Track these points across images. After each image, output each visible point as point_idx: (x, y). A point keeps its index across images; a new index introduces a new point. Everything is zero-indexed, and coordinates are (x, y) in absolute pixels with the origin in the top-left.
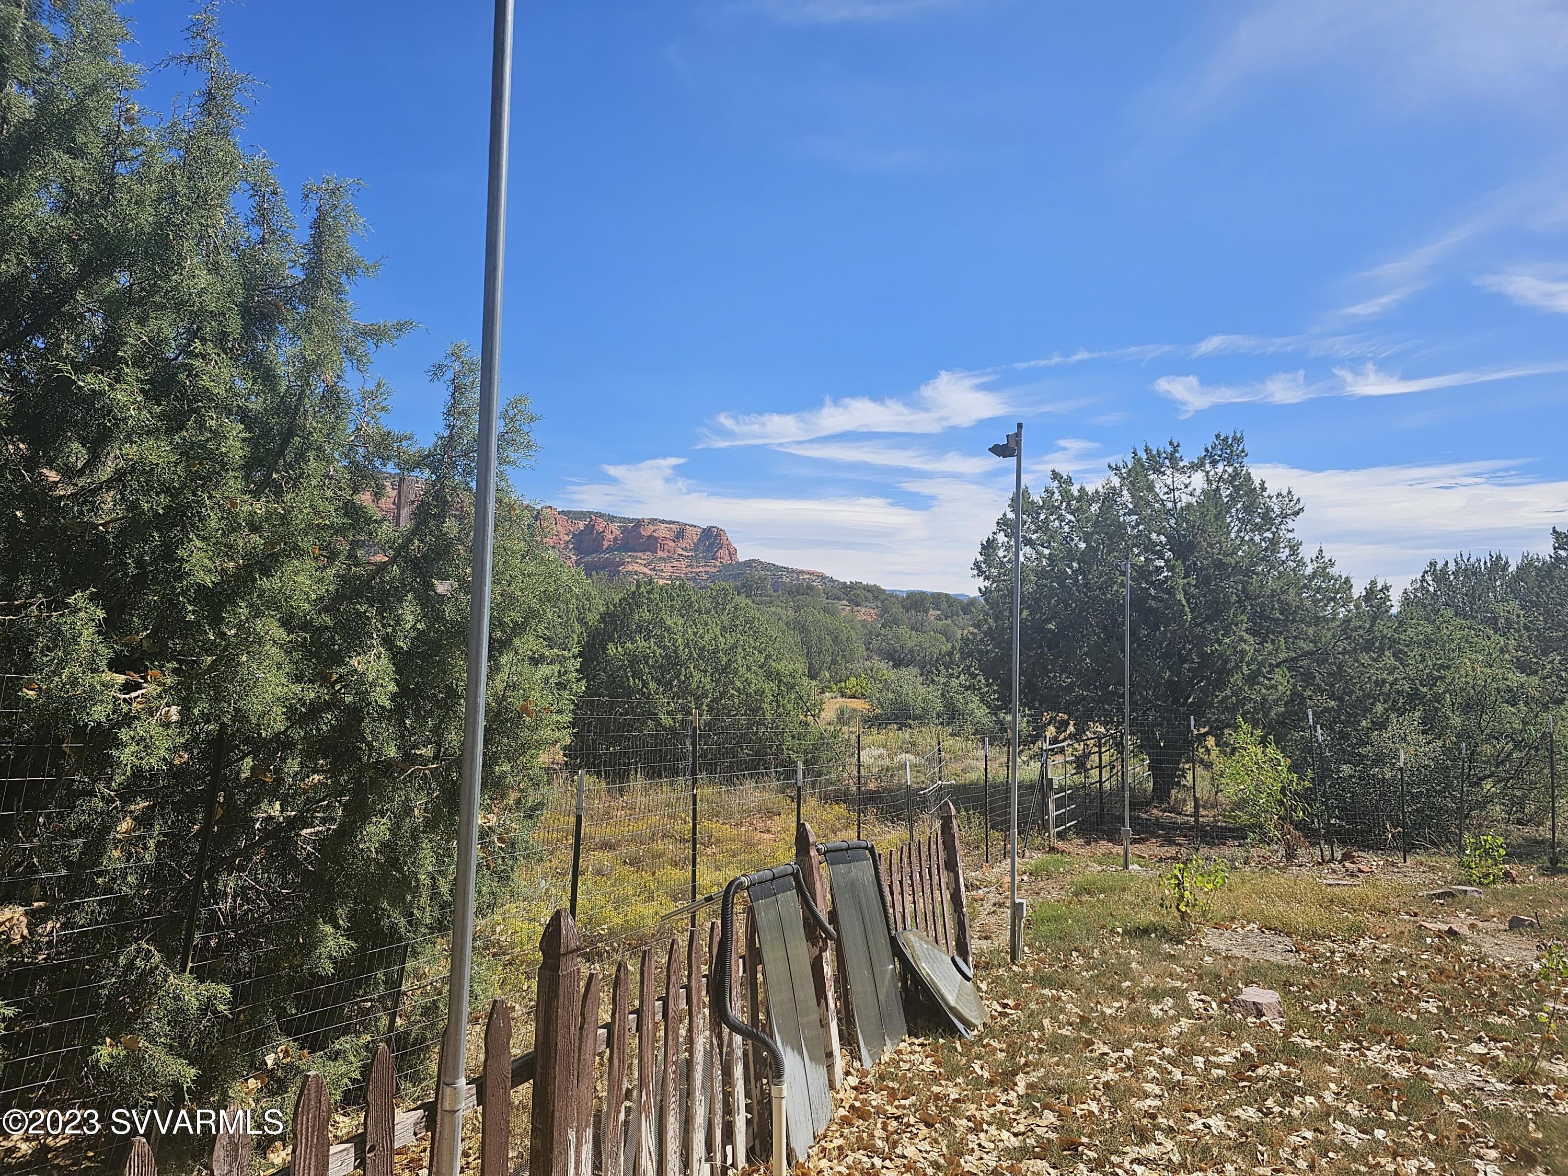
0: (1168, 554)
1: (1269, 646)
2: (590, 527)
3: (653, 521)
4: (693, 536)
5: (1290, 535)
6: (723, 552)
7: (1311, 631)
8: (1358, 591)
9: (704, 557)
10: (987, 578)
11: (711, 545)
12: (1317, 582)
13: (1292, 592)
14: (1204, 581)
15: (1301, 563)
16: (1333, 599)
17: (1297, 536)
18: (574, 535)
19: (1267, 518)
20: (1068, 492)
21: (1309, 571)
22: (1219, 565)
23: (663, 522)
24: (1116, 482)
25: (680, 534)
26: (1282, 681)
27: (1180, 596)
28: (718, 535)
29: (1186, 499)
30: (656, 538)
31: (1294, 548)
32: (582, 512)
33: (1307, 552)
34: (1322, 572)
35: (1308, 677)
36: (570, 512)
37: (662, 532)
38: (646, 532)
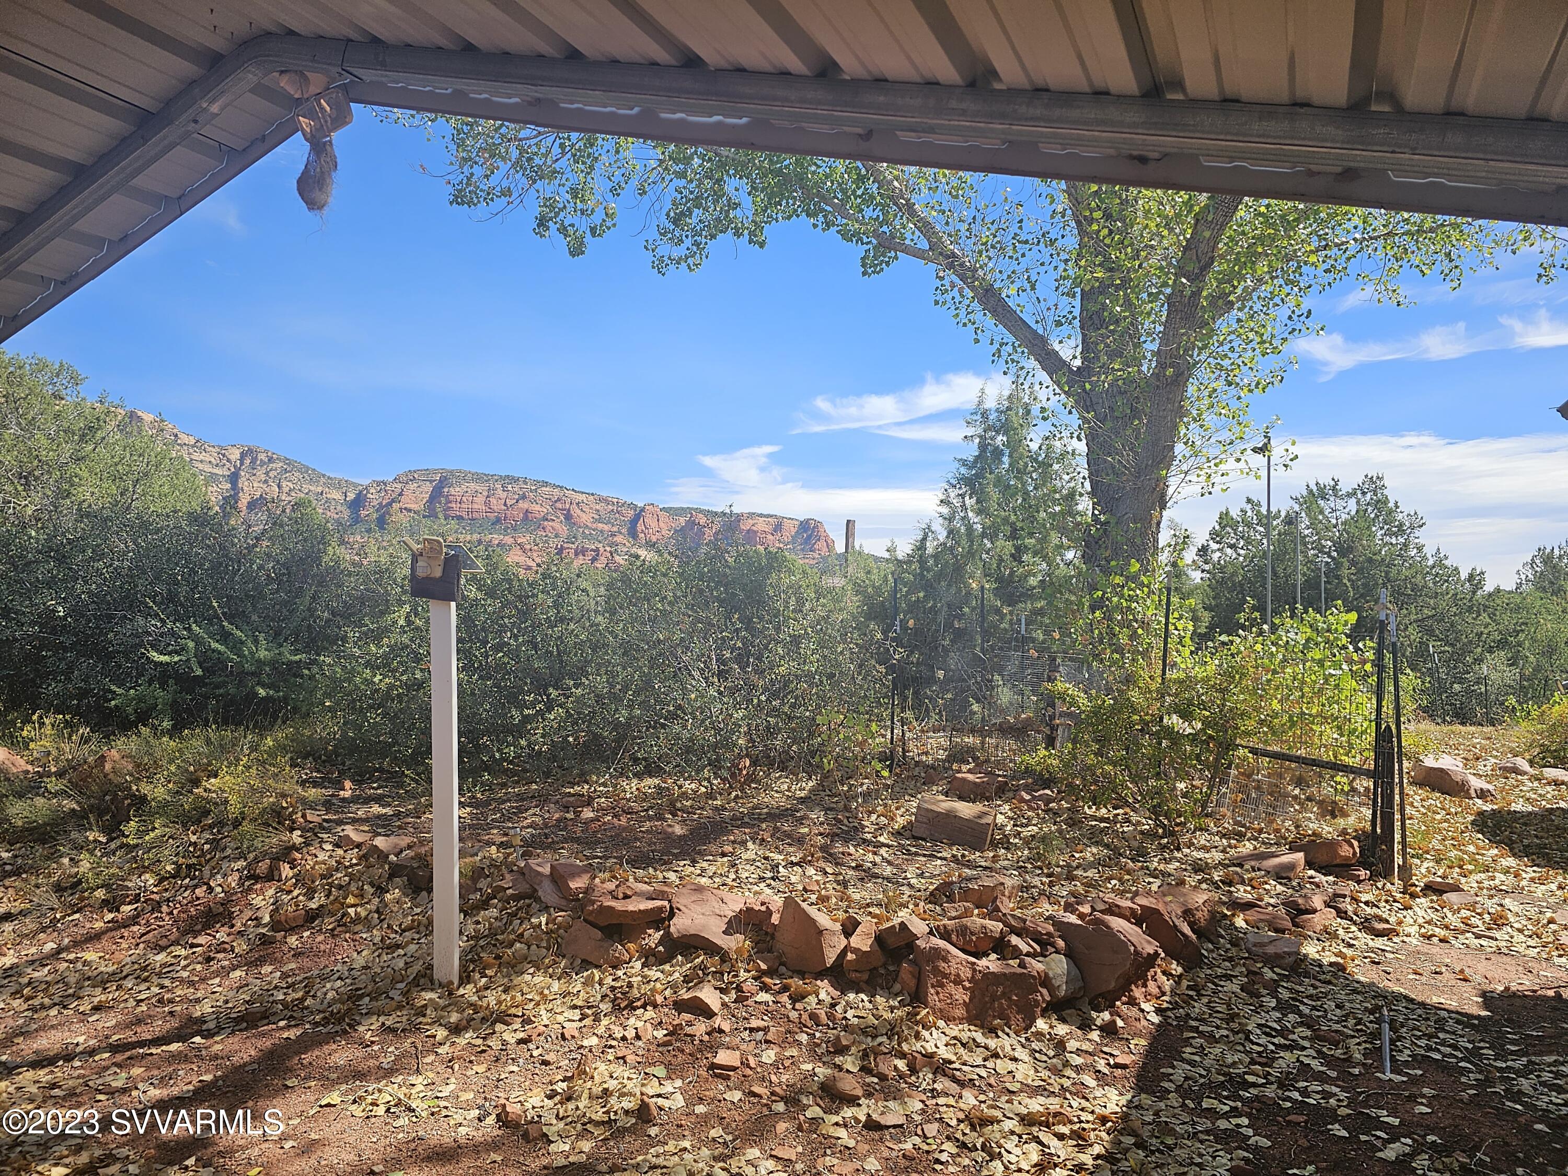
0: (1335, 554)
1: (1405, 611)
2: (692, 523)
3: (751, 515)
4: (790, 529)
5: (1417, 541)
6: (821, 544)
7: (1432, 602)
8: (1464, 575)
9: (802, 550)
10: (1203, 571)
11: (809, 537)
12: (1437, 569)
13: (1419, 577)
14: (1360, 571)
15: (1425, 558)
16: (1447, 581)
17: (1421, 541)
18: (676, 531)
19: (1401, 530)
20: (1259, 512)
21: (1430, 563)
22: (1370, 560)
23: (761, 515)
24: (1297, 508)
25: (778, 527)
26: (1414, 633)
27: (1345, 581)
28: (816, 527)
29: (1344, 517)
30: (756, 532)
31: (1420, 549)
32: (682, 509)
33: (1429, 551)
34: (1439, 563)
35: (1430, 632)
36: (671, 508)
37: (761, 525)
38: (745, 526)
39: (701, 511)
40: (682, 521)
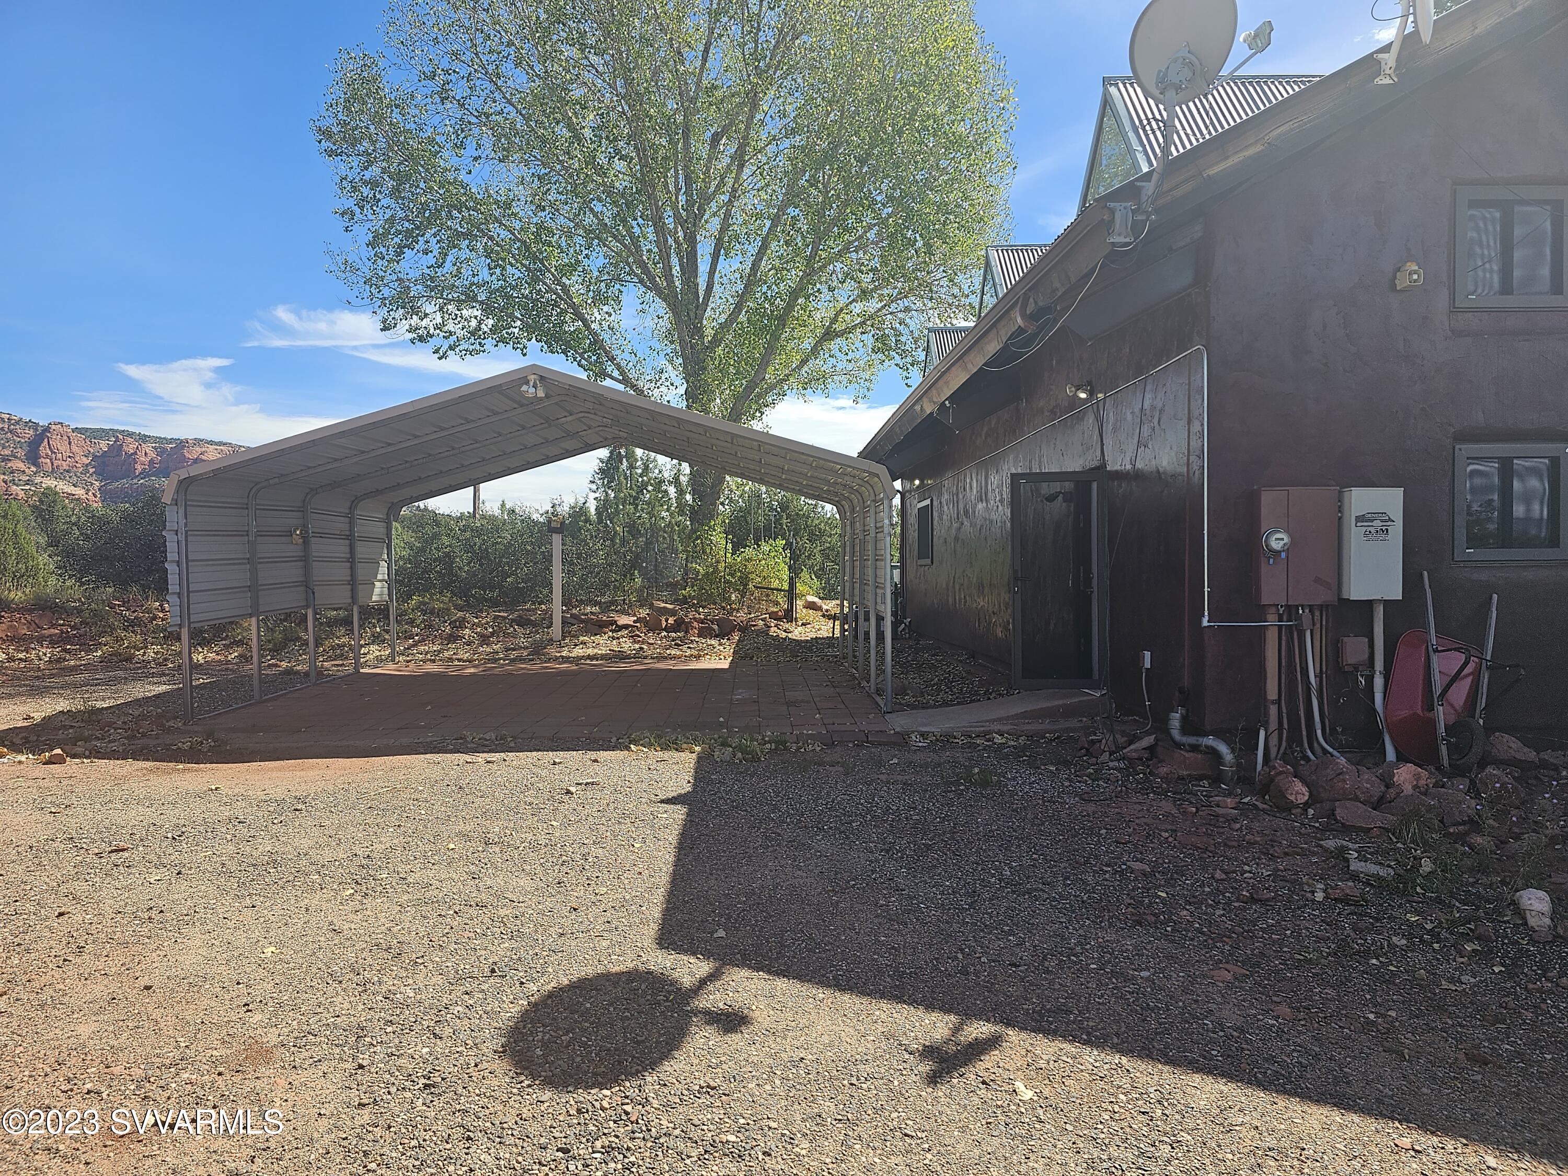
39: (130, 435)
40: (104, 445)
